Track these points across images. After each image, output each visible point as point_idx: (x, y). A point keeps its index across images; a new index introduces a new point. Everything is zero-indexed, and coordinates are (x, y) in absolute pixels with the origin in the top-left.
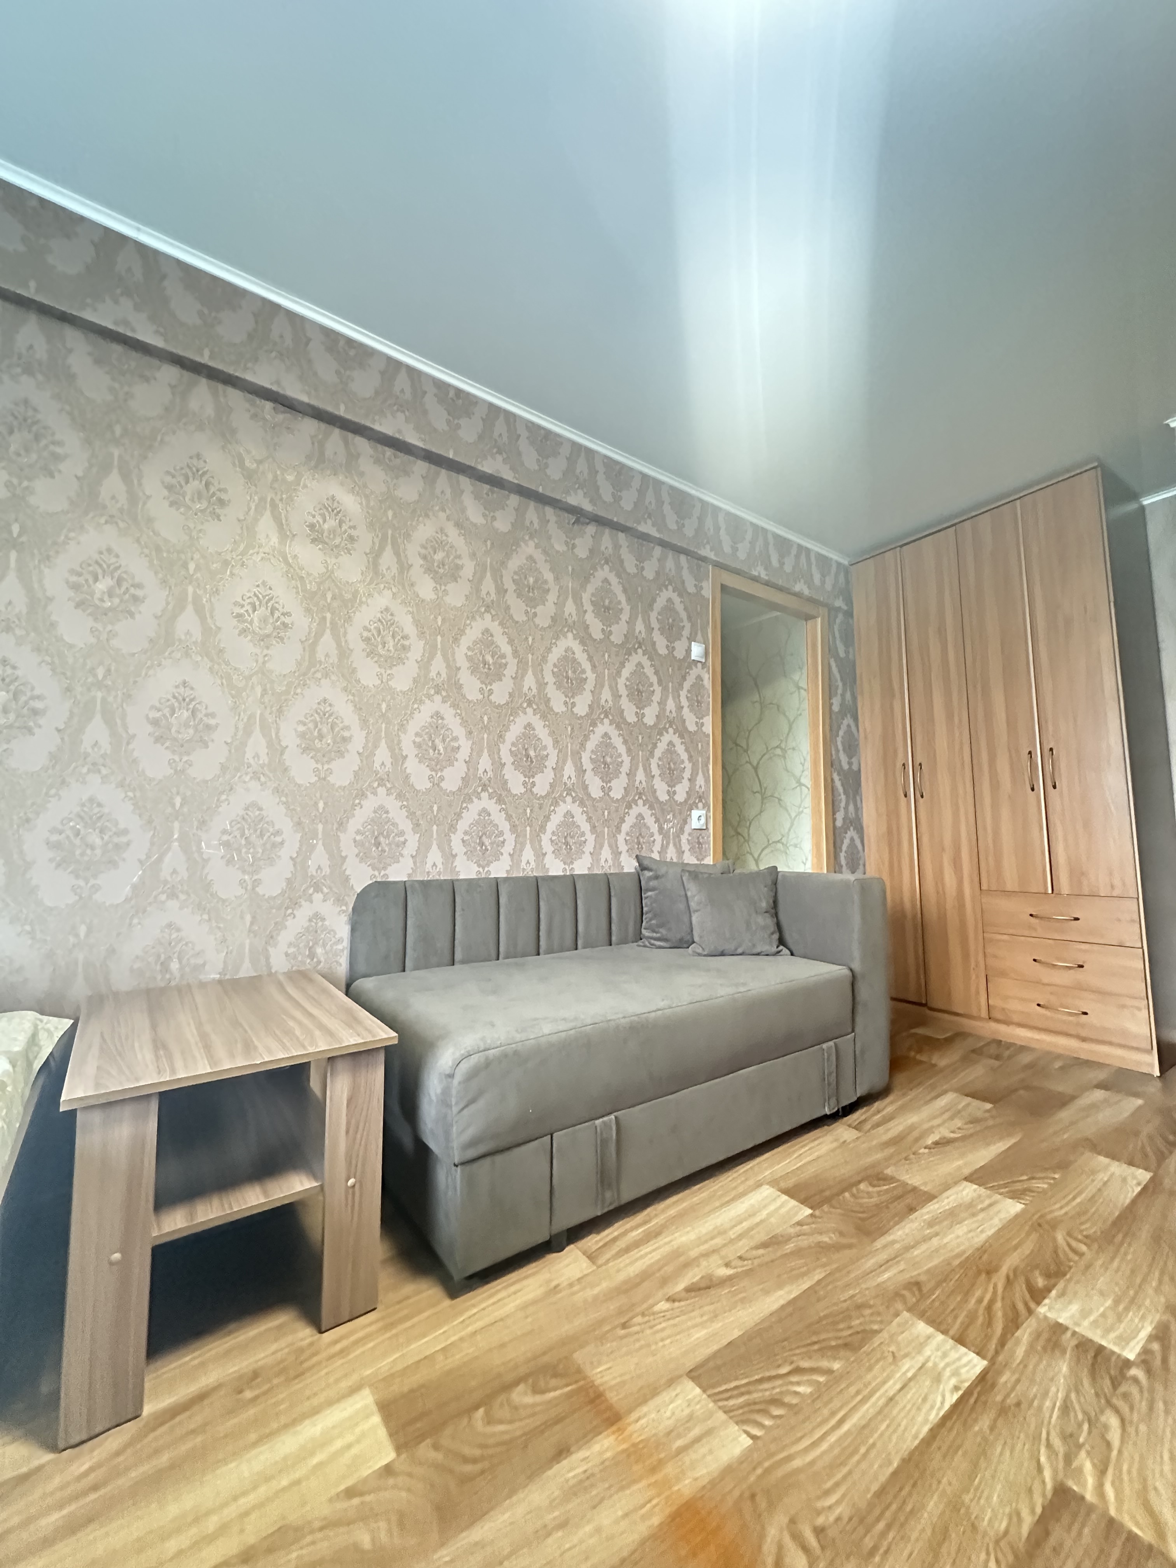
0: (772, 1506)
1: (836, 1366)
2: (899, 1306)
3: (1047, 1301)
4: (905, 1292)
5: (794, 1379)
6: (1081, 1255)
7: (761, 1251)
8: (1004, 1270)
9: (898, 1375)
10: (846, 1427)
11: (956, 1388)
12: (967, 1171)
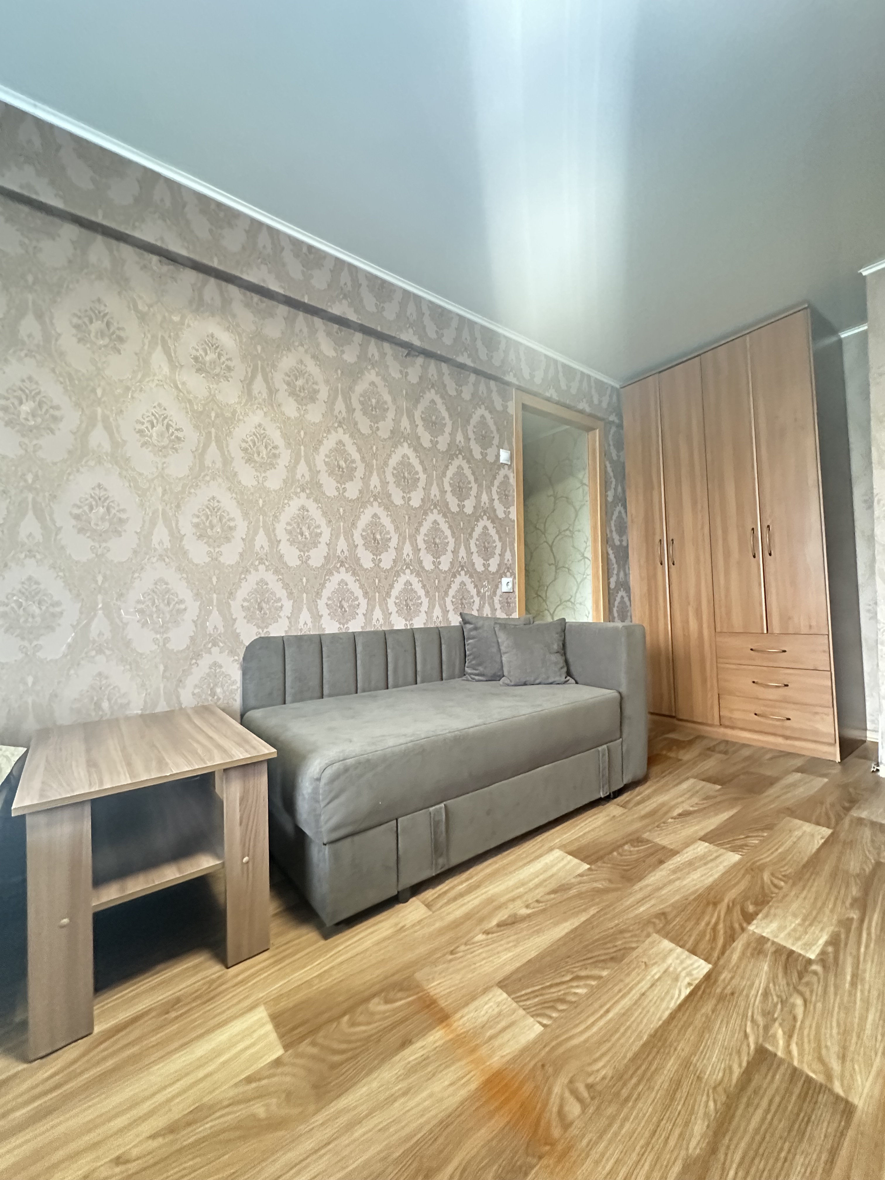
0: (557, 1072)
1: (605, 973)
2: (650, 929)
3: (755, 922)
4: (654, 920)
5: (575, 984)
6: (780, 888)
7: (552, 896)
8: (726, 901)
9: (649, 977)
10: (610, 1015)
11: (689, 984)
12: (702, 834)
